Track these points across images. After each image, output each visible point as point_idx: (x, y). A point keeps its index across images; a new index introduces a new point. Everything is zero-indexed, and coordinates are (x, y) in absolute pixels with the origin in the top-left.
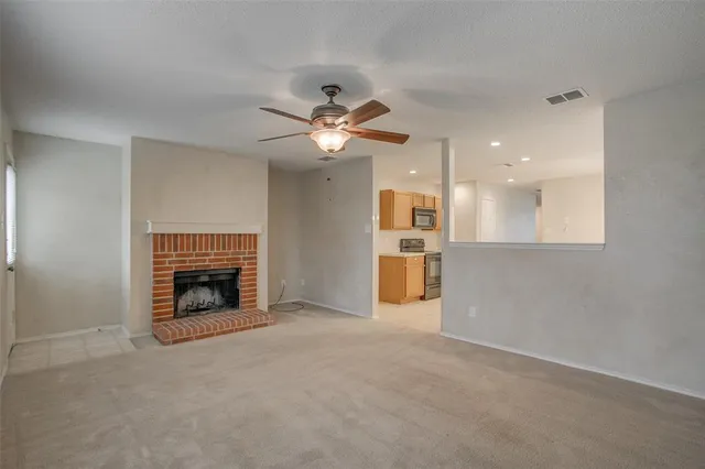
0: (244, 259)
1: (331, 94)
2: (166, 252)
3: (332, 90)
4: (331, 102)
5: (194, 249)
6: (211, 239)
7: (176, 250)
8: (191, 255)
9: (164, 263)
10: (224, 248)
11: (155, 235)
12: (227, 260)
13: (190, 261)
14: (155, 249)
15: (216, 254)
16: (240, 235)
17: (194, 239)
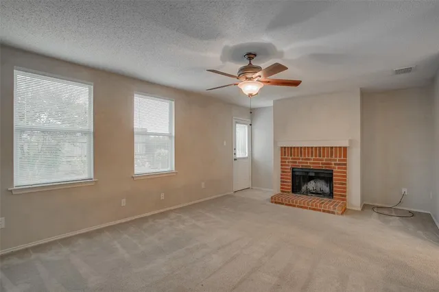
0: (335, 164)
1: (250, 59)
2: (286, 157)
3: (251, 56)
4: (250, 64)
5: (301, 156)
6: (311, 150)
7: (291, 156)
8: (299, 159)
9: (285, 162)
10: (320, 156)
11: (282, 147)
12: (322, 164)
13: (299, 163)
14: (282, 155)
15: (314, 160)
16: (332, 148)
17: (301, 150)
